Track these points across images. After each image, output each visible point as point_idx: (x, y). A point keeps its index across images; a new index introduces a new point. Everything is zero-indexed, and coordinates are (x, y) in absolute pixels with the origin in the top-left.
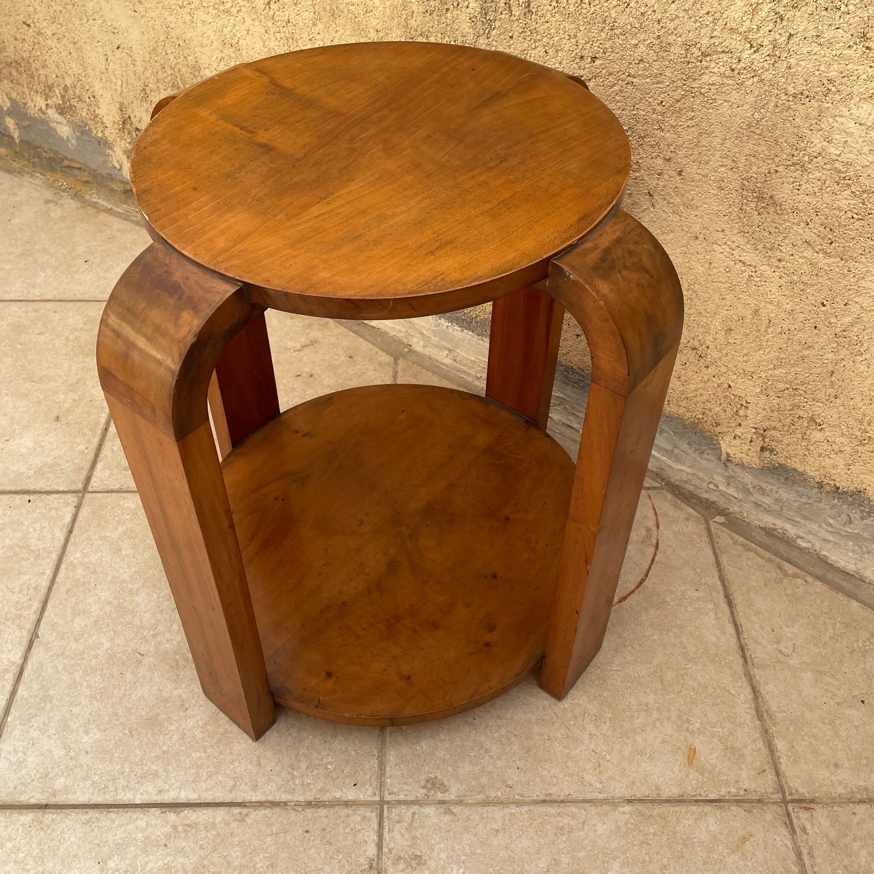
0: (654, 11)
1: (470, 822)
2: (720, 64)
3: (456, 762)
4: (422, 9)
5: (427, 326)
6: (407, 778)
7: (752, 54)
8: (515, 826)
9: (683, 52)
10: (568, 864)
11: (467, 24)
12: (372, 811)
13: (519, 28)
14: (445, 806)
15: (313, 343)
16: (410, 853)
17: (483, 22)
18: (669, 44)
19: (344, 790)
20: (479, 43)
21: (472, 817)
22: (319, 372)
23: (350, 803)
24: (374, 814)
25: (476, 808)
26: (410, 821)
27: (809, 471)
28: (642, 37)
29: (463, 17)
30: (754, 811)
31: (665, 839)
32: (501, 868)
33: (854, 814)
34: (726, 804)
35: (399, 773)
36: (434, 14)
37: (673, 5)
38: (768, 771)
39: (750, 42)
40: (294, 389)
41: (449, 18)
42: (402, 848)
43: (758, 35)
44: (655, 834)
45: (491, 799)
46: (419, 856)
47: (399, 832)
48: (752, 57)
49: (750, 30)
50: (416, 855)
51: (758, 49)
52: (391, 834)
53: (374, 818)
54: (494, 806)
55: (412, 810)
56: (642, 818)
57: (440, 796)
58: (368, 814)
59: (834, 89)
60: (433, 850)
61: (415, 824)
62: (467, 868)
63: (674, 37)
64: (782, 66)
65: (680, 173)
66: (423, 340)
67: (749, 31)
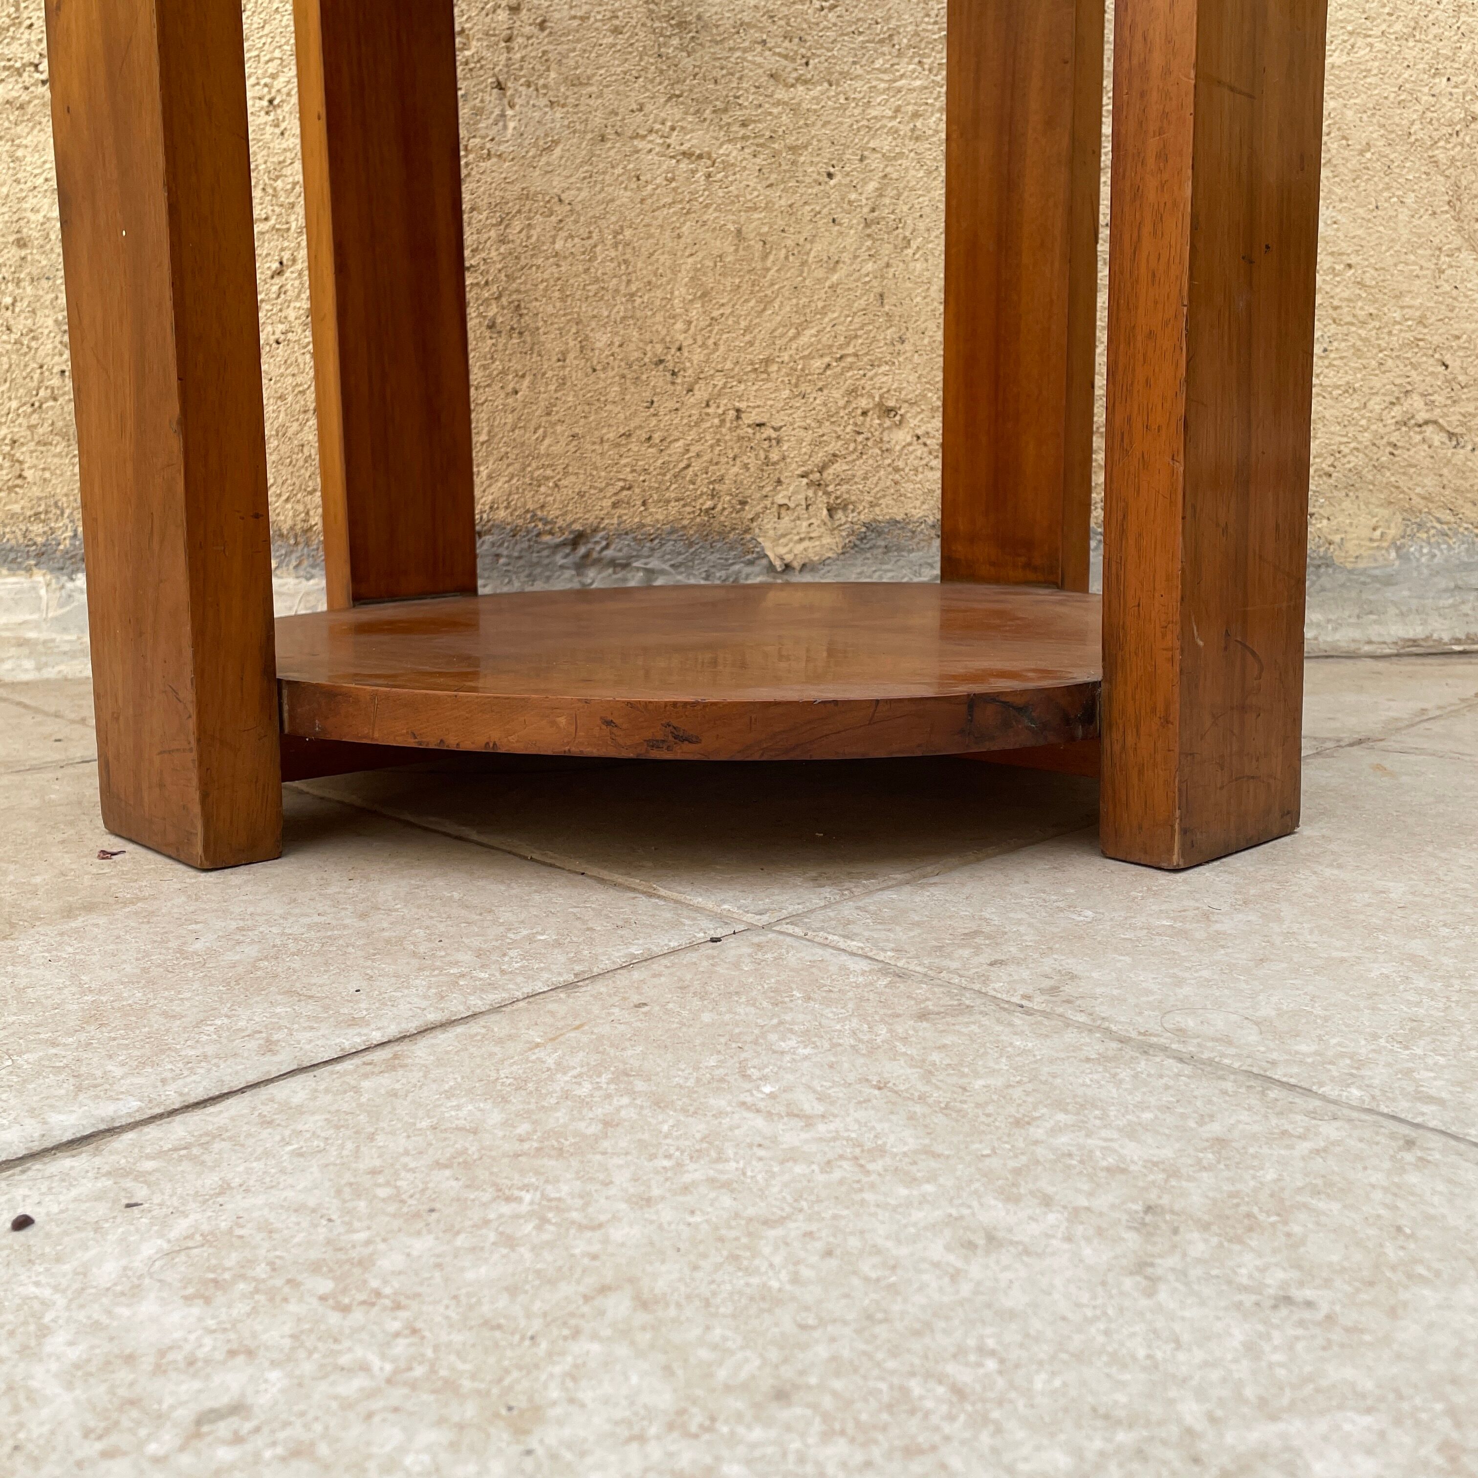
5: (35, 616)
27: (914, 512)
65: (542, 26)
66: (29, 657)
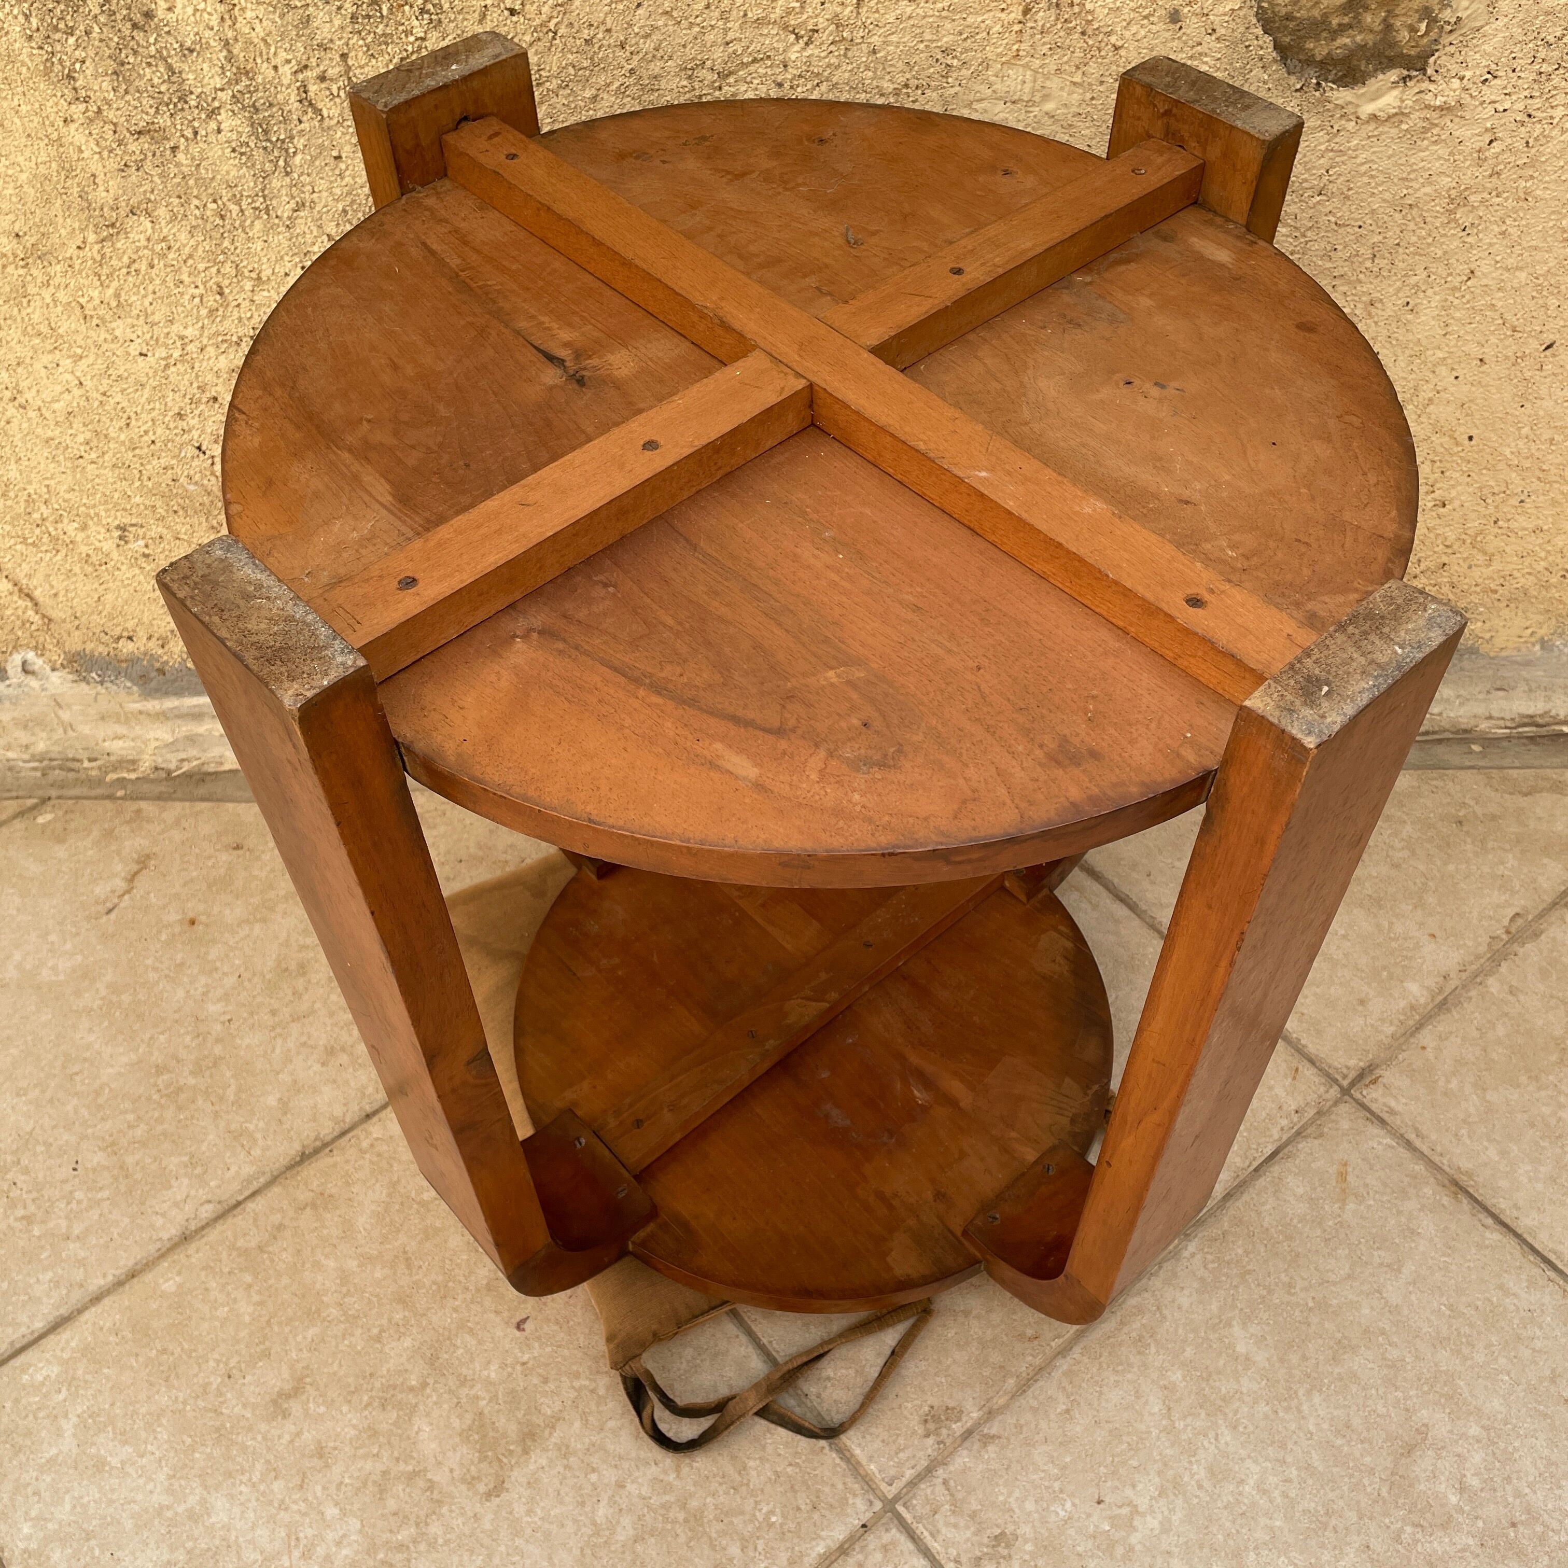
0: (609, 31)
1: (1025, 1429)
2: (756, 82)
3: (940, 1362)
4: (113, 164)
6: (894, 1442)
7: (803, 49)
8: (1084, 1385)
9: (685, 83)
10: (1184, 1379)
11: (231, 161)
12: (887, 1530)
13: (348, 137)
14: (976, 1436)
15: (143, 861)
16: (986, 1540)
17: (265, 148)
18: (655, 77)
19: (823, 1534)
20: (272, 189)
21: (1022, 1422)
22: (201, 907)
23: (846, 1546)
24: (894, 1531)
25: (1018, 1404)
26: (948, 1498)
28: (602, 79)
29: (215, 152)
30: (1326, 1130)
31: (1262, 1249)
32: (1113, 1456)
33: (1424, 1048)
34: (1290, 1148)
35: (878, 1444)
36: (148, 166)
37: (640, 11)
38: (1300, 1068)
39: (793, 32)
40: (182, 965)
41: (185, 162)
42: (969, 1544)
43: (805, 17)
44: (1247, 1253)
45: (1024, 1375)
46: (1001, 1534)
47: (947, 1524)
48: (805, 54)
49: (789, 12)
50: (996, 1537)
51: (810, 38)
52: (940, 1538)
53: (898, 1535)
54: (1036, 1381)
55: (940, 1480)
56: (1218, 1244)
57: (957, 1428)
58: (886, 1538)
59: (955, 62)
60: (1011, 1510)
61: (960, 1496)
62: (1072, 1495)
63: (661, 63)
64: (861, 54)
67: (789, 14)
